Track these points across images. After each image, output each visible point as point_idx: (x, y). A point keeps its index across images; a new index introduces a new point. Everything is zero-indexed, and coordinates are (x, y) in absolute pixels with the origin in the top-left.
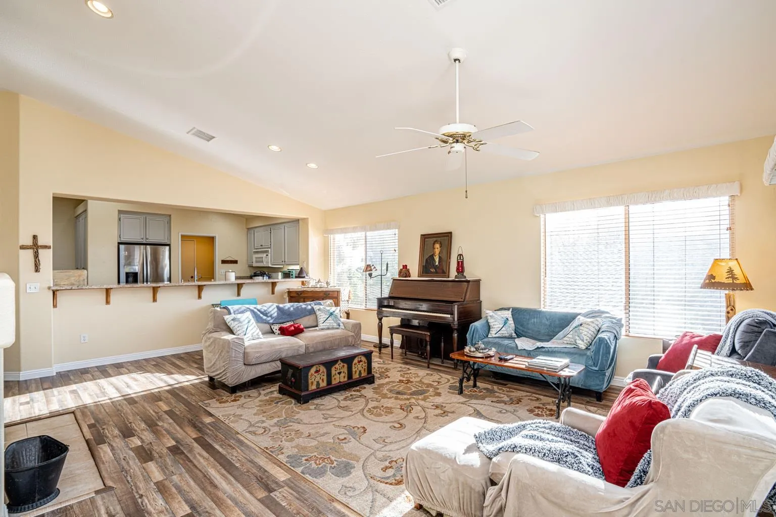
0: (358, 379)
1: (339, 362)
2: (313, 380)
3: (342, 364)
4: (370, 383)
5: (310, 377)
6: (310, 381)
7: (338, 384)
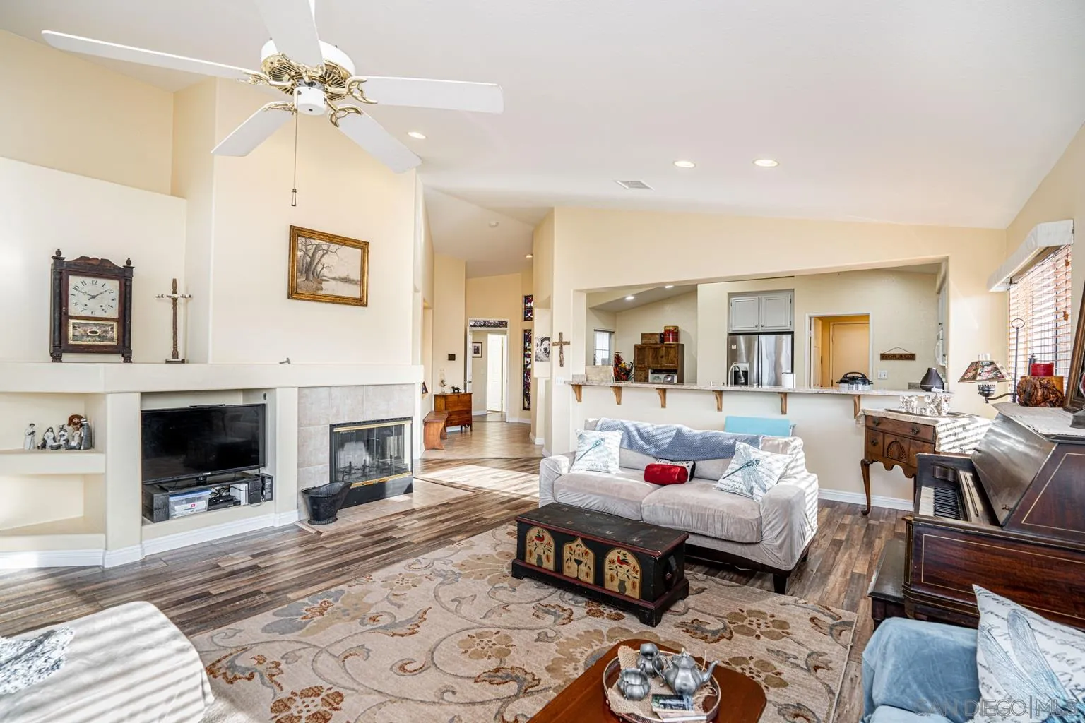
0: (613, 595)
1: (579, 541)
2: (533, 549)
3: (584, 548)
4: (643, 621)
5: (528, 541)
6: (528, 549)
7: (572, 581)
